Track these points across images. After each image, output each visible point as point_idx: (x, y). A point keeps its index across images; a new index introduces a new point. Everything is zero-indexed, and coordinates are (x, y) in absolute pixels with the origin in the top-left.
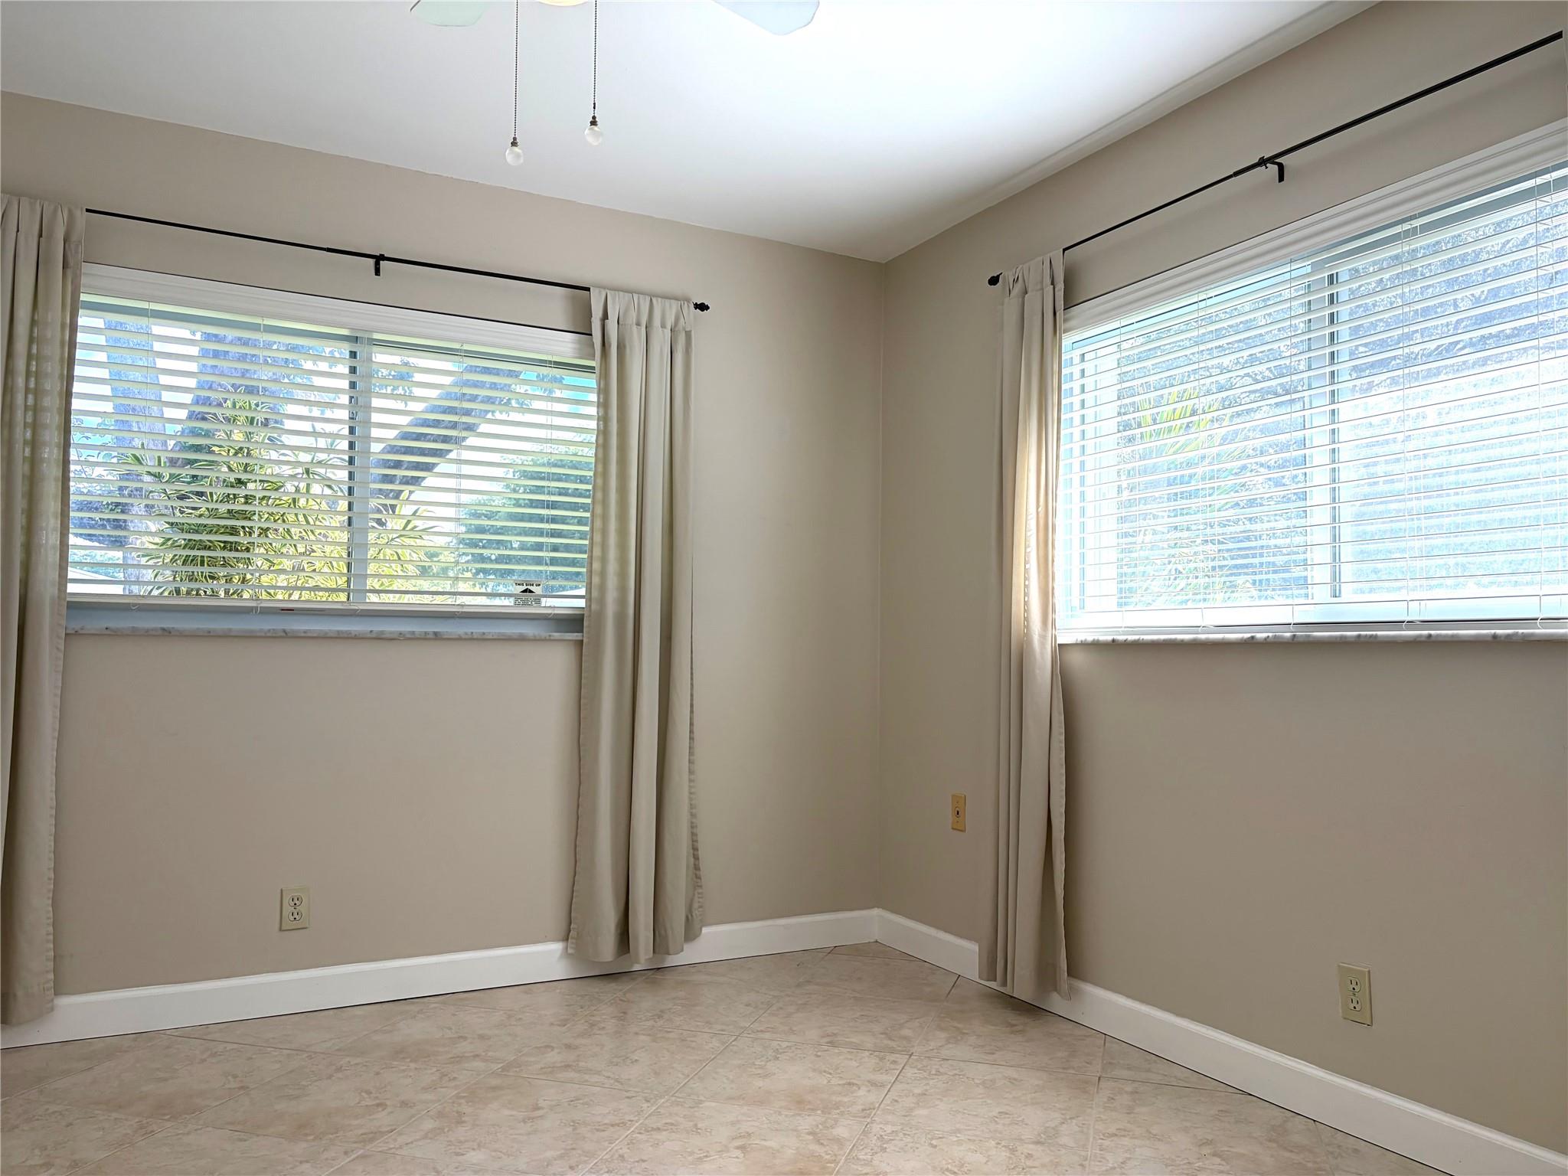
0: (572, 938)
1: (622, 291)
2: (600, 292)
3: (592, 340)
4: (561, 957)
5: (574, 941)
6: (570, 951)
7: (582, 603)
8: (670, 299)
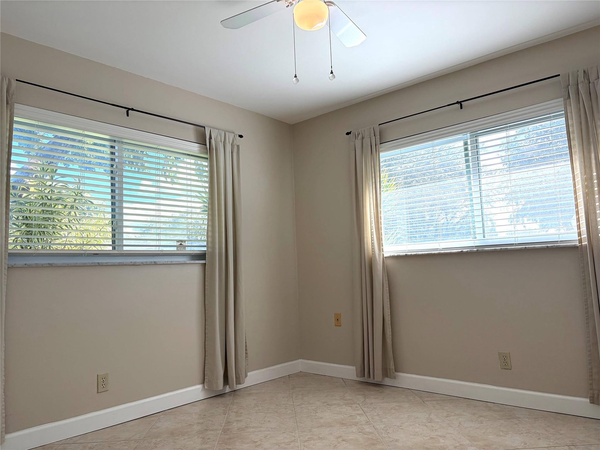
0: (206, 382)
1: (215, 129)
2: (208, 128)
3: (206, 146)
4: (202, 390)
5: (207, 383)
6: (206, 387)
7: (205, 249)
8: (231, 133)
